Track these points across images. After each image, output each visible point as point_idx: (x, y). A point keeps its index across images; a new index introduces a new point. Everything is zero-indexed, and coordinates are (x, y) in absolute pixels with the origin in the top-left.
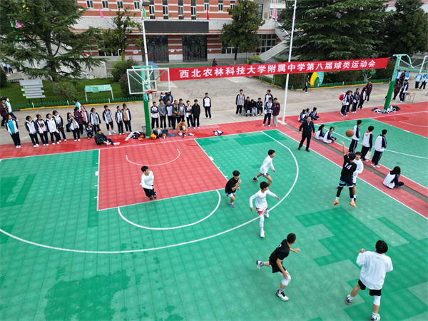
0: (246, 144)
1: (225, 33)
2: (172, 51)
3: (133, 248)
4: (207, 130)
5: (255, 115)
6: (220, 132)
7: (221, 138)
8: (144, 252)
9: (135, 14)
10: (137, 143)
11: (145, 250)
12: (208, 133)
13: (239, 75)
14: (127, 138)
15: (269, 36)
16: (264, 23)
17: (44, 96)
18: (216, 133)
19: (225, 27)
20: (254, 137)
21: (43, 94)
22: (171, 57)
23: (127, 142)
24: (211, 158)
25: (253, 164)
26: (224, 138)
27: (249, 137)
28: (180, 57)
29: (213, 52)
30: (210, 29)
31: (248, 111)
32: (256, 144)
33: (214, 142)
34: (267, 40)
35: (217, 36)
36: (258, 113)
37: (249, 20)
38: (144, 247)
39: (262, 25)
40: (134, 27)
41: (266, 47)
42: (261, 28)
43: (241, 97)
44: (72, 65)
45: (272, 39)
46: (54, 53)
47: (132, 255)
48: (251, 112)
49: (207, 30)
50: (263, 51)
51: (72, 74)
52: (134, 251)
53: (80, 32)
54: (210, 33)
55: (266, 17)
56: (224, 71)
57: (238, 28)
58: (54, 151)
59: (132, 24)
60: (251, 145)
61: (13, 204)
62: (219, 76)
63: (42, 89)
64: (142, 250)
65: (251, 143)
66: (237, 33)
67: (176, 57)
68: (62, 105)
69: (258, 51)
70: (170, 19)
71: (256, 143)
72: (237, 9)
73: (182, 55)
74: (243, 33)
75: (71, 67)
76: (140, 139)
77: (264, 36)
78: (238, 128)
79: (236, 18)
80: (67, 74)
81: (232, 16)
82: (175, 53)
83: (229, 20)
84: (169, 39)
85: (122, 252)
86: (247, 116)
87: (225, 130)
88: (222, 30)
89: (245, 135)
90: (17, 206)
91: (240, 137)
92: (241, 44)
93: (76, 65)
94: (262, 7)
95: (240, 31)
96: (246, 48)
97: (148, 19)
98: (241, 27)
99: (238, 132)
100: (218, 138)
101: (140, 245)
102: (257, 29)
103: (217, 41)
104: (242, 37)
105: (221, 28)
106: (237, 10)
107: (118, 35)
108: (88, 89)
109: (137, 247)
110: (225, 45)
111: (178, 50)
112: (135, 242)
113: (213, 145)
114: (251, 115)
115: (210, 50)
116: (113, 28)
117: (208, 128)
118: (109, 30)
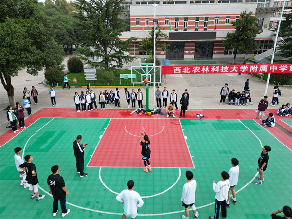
0: (221, 129)
1: (228, 40)
2: (187, 52)
3: (93, 208)
4: (192, 112)
5: (237, 104)
6: (201, 116)
7: (201, 121)
8: (100, 214)
9: (164, 28)
10: (137, 117)
11: (101, 212)
12: (192, 115)
13: (223, 73)
14: (132, 113)
15: (266, 41)
16: (262, 31)
17: (96, 79)
18: (198, 116)
19: (229, 35)
20: (230, 123)
21: (96, 78)
22: (186, 56)
23: (131, 115)
24: (186, 138)
25: (220, 149)
26: (203, 121)
27: (225, 123)
28: (192, 56)
29: (217, 53)
30: (217, 36)
31: (232, 101)
32: (229, 131)
33: (194, 123)
34: (264, 44)
35: (221, 42)
36: (240, 103)
37: (249, 30)
38: (102, 209)
39: (259, 33)
40: (162, 36)
41: (263, 49)
42: (258, 35)
43: (226, 89)
44: (117, 61)
45: (268, 44)
46: (108, 53)
47: (90, 214)
48: (234, 101)
49: (215, 38)
50: (260, 52)
51: (117, 66)
52: (93, 210)
53: (124, 40)
54: (216, 40)
55: (265, 27)
56: (210, 69)
57: (239, 36)
58: (85, 116)
59: (161, 35)
60: (225, 131)
61: (43, 150)
62: (205, 73)
63: (96, 75)
64: (99, 211)
65: (225, 129)
66: (238, 39)
67: (189, 56)
68: (105, 85)
69: (255, 53)
70: (188, 31)
71: (230, 129)
72: (239, 21)
73: (193, 55)
74: (243, 39)
75: (117, 62)
76: (140, 114)
77: (262, 42)
78: (218, 114)
79: (238, 29)
80: (114, 66)
81: (235, 27)
82: (189, 53)
83: (232, 30)
84: (186, 44)
85: (85, 209)
86: (230, 104)
87: (207, 114)
88: (226, 37)
89: (222, 121)
90: (43, 153)
91: (217, 122)
92: (240, 47)
93: (120, 61)
94: (263, 20)
95: (240, 38)
96: (244, 50)
97: (173, 31)
98: (241, 35)
99: (217, 117)
100: (198, 120)
101: (99, 206)
102: (255, 36)
103: (221, 46)
104: (242, 42)
105: (225, 36)
106: (240, 23)
107: (151, 42)
108: (122, 76)
109: (97, 207)
110: (227, 48)
111: (191, 52)
112: (98, 202)
113: (192, 126)
114: (233, 104)
115: (215, 52)
116: (149, 38)
117: (193, 111)
118: (146, 39)
